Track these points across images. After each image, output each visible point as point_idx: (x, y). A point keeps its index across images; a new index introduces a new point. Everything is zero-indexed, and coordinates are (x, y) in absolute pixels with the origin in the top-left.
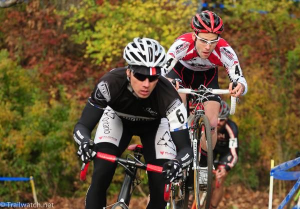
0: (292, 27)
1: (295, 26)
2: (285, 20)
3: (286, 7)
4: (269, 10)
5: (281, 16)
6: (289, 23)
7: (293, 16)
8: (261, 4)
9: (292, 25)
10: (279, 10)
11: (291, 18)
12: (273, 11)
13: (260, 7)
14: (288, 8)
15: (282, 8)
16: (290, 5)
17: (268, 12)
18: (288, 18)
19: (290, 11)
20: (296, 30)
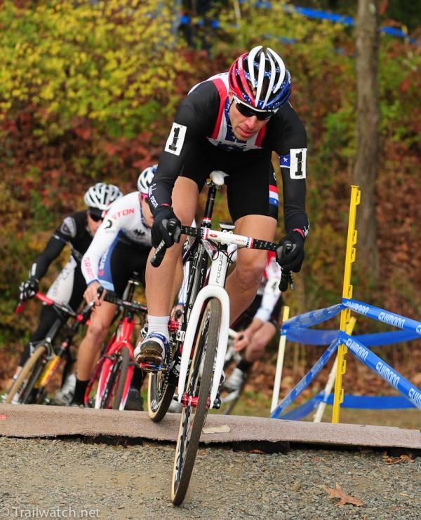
0: (337, 72)
1: (343, 69)
2: (325, 57)
3: (329, 35)
4: (299, 37)
5: (318, 50)
6: (333, 63)
7: (341, 50)
8: (285, 26)
9: (337, 67)
10: (316, 38)
11: (336, 55)
12: (306, 39)
13: (283, 31)
14: (334, 36)
15: (322, 36)
16: (336, 32)
17: (296, 42)
18: (331, 55)
19: (336, 41)
20: (345, 77)
